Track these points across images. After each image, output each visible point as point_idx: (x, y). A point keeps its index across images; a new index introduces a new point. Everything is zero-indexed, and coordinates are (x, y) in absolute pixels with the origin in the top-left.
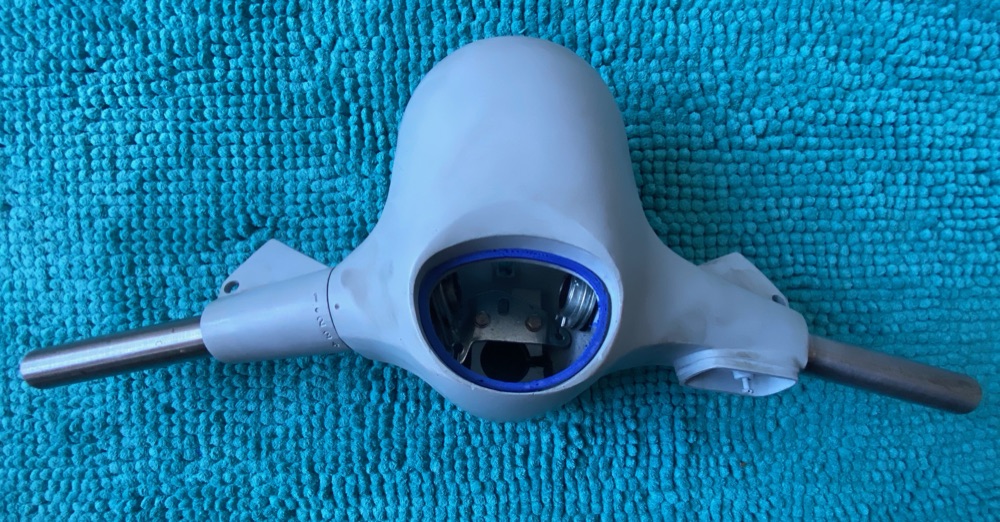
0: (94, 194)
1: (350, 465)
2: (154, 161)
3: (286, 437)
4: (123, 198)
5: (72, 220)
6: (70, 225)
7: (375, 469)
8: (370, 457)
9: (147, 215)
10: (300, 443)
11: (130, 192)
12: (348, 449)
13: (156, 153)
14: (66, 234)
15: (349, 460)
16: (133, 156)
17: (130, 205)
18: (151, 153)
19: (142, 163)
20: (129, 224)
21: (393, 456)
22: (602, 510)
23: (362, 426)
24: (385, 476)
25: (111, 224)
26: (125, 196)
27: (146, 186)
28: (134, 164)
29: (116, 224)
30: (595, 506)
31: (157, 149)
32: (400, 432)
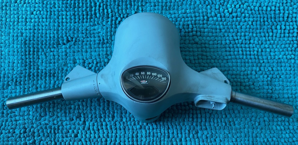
0: (19, 29)
1: (96, 119)
2: (39, 20)
3: (75, 109)
4: (28, 31)
5: (11, 37)
6: (10, 39)
7: (104, 120)
8: (102, 116)
9: (36, 36)
10: (79, 111)
11: (30, 29)
12: (95, 113)
13: (40, 17)
14: (9, 42)
15: (96, 117)
16: (32, 18)
17: (30, 33)
18: (38, 18)
19: (35, 20)
20: (30, 39)
21: (110, 116)
22: (182, 137)
23: (100, 106)
24: (108, 123)
25: (24, 39)
26: (29, 30)
27: (36, 28)
28: (33, 21)
29: (26, 39)
30: (179, 135)
31: (40, 16)
32: (112, 108)
